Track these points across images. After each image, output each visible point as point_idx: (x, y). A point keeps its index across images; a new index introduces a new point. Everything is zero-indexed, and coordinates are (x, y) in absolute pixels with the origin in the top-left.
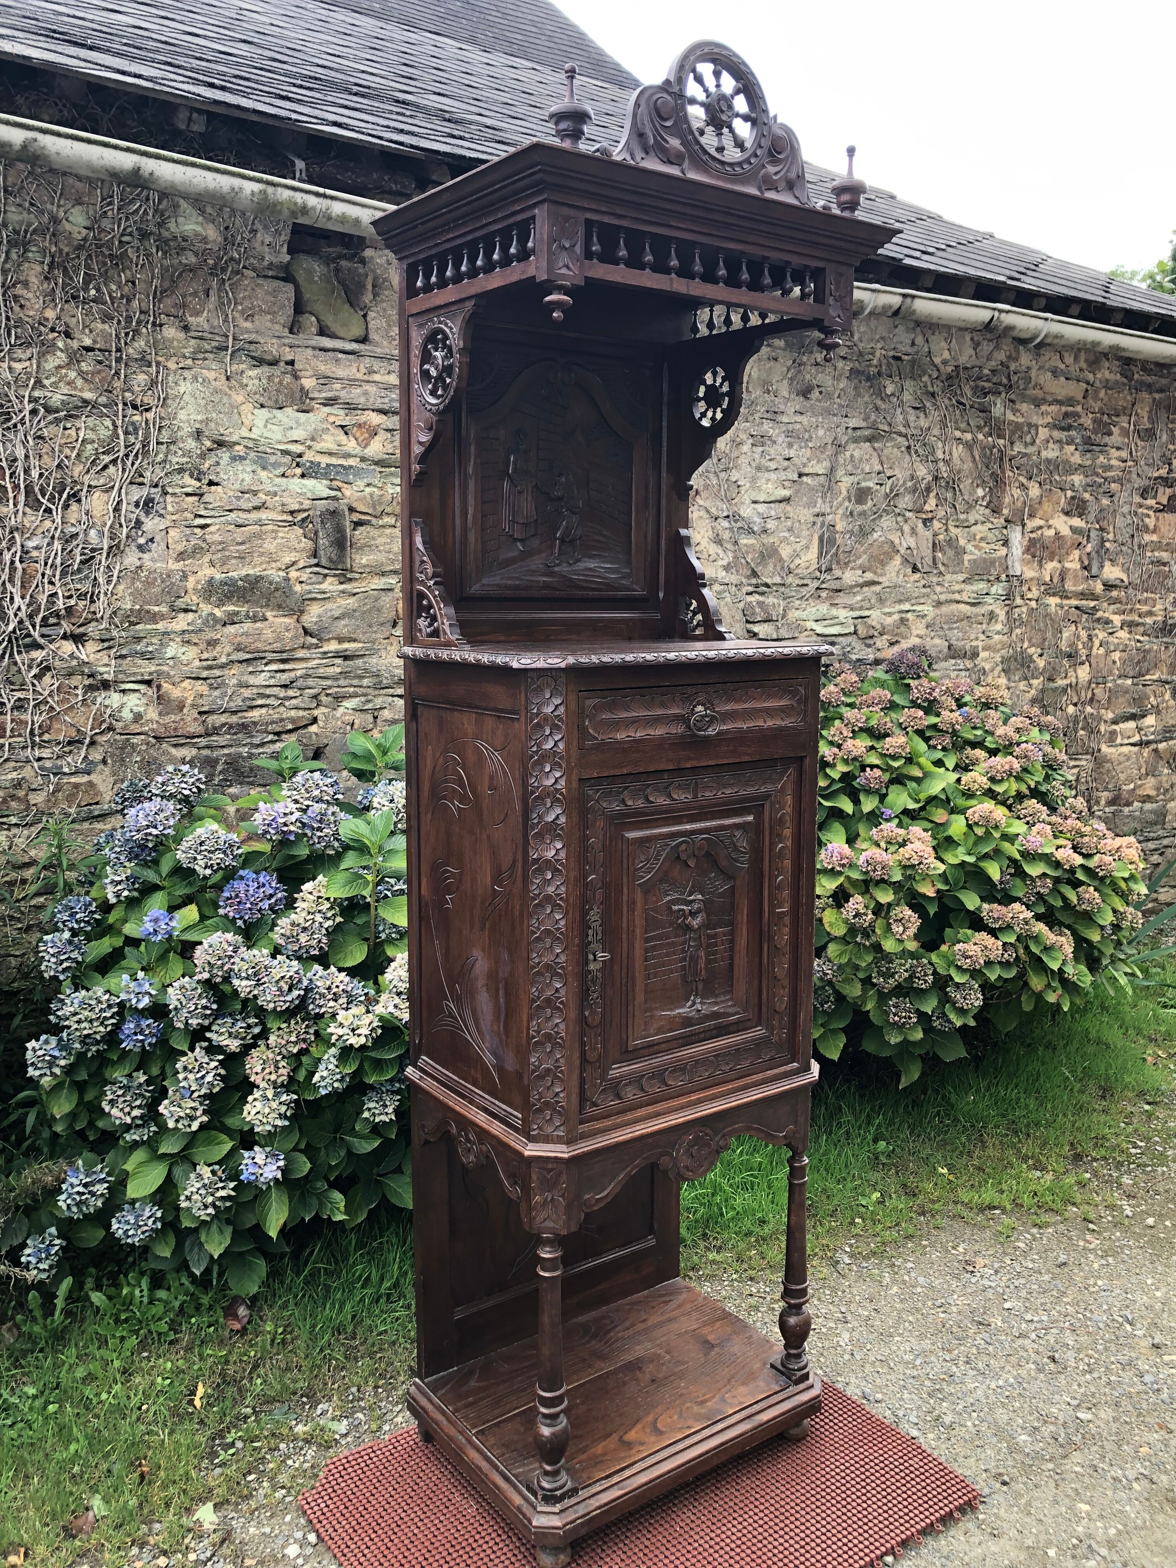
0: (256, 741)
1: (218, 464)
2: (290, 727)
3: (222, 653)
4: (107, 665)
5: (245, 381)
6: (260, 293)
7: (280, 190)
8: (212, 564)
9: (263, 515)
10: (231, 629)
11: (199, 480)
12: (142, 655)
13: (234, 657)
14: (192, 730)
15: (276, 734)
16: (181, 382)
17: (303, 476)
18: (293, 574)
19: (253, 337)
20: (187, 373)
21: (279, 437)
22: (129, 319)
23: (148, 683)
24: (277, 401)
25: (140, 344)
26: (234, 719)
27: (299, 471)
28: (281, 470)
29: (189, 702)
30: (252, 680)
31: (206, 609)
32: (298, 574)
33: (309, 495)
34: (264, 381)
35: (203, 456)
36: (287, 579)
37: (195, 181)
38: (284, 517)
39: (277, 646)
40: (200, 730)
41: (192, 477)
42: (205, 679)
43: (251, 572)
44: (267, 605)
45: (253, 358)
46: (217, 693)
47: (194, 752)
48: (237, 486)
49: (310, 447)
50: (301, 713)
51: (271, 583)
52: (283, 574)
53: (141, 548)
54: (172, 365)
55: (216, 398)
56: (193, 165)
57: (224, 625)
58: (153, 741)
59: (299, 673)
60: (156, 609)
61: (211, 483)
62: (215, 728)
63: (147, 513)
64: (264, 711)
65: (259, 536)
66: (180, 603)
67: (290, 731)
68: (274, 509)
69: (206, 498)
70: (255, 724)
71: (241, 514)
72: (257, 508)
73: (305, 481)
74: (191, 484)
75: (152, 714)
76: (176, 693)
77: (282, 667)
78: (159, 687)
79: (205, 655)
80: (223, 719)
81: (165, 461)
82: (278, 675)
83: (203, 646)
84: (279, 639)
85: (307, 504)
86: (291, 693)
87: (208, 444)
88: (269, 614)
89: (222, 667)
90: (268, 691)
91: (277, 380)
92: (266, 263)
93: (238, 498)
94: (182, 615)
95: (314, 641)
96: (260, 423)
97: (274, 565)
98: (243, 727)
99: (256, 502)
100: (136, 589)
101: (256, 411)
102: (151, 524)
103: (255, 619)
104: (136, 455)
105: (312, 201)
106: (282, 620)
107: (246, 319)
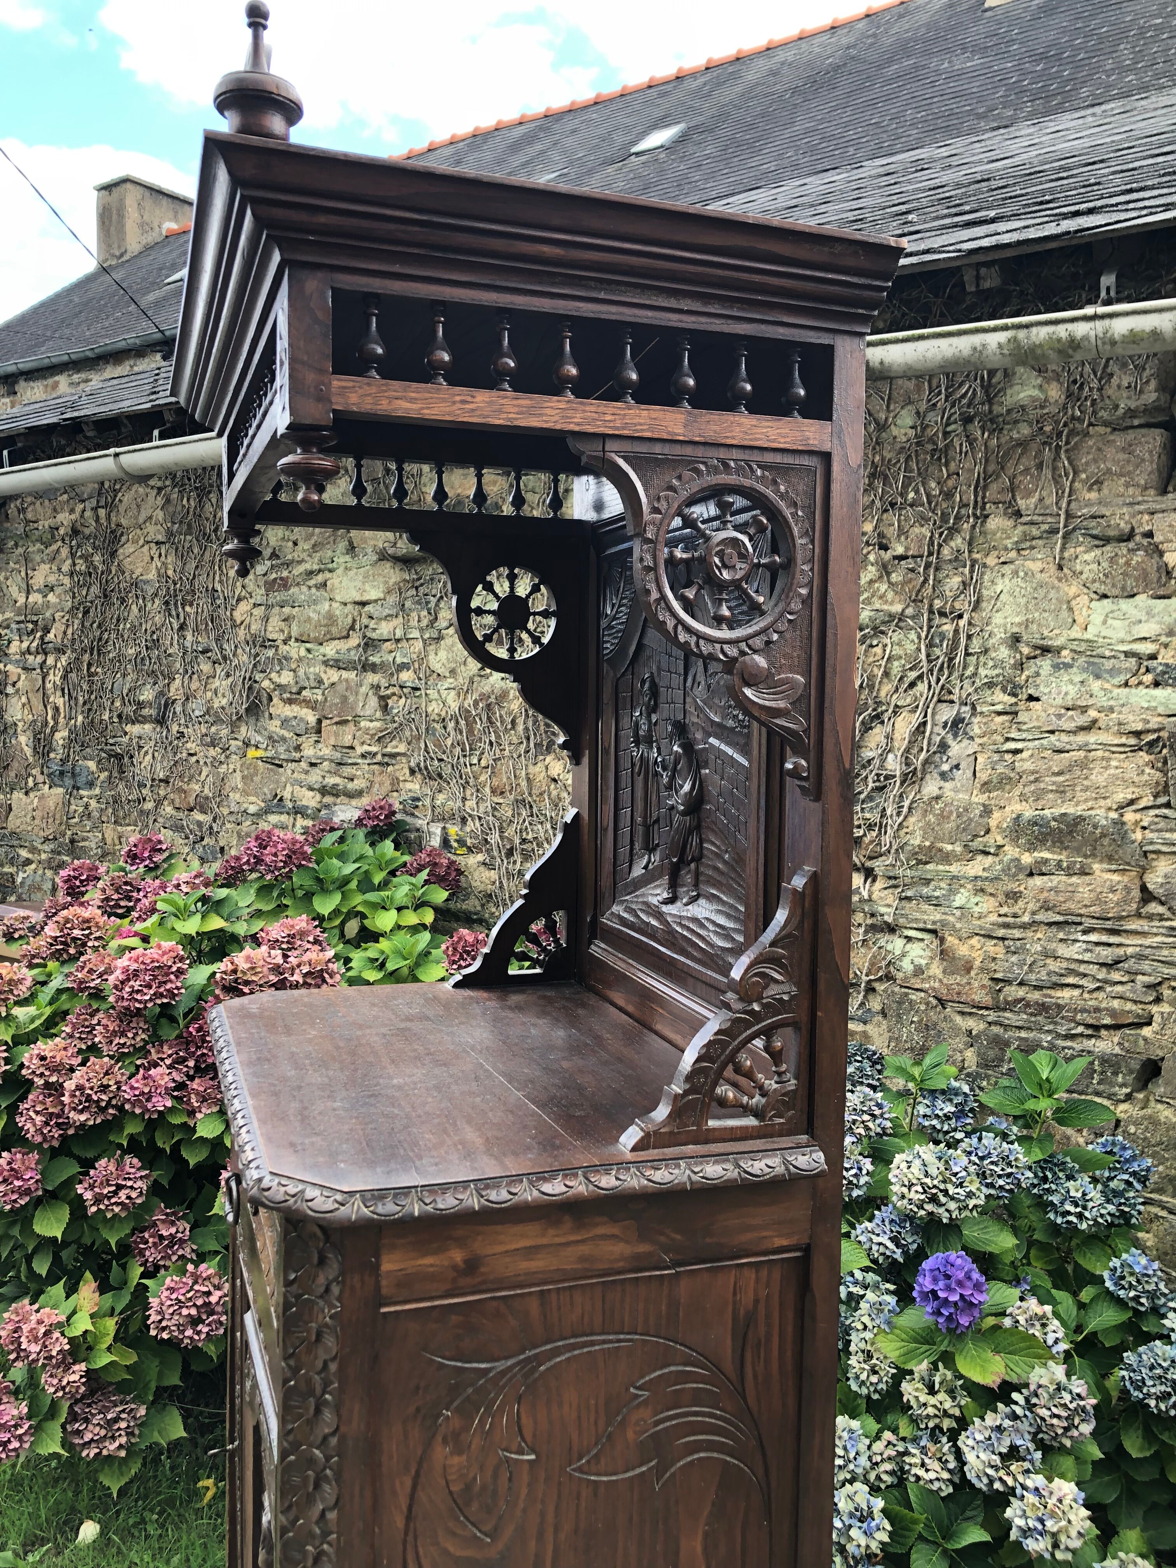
0: (1062, 1030)
1: (1038, 674)
2: (1107, 1021)
3: (1025, 910)
4: (889, 906)
5: (1078, 568)
6: (1110, 452)
7: (1034, 330)
8: (1023, 798)
9: (1092, 738)
10: (1038, 881)
11: (1015, 695)
12: (928, 899)
13: (1038, 918)
14: (977, 998)
15: (1088, 1026)
16: (999, 581)
17: (1157, 684)
18: (1130, 816)
19: (1094, 510)
20: (1007, 569)
21: (1122, 635)
22: (945, 517)
23: (934, 932)
24: (1123, 588)
25: (958, 542)
26: (1036, 996)
27: (1148, 678)
28: (1122, 678)
29: (977, 963)
30: (1063, 951)
31: (1011, 852)
32: (1138, 816)
33: (1161, 710)
34: (1105, 564)
35: (1020, 666)
36: (1120, 823)
37: (929, 355)
38: (1123, 740)
39: (1095, 910)
40: (987, 1000)
41: (1004, 689)
42: (1003, 939)
43: (1071, 810)
44: (1093, 855)
45: (1095, 537)
46: (1014, 959)
47: (982, 1026)
48: (1059, 701)
49: (1166, 646)
50: (1129, 1006)
51: (1095, 827)
52: (1114, 815)
53: (943, 776)
54: (991, 561)
55: (1042, 592)
56: (921, 338)
57: (1031, 874)
58: (934, 1002)
59: (1130, 951)
60: (949, 847)
61: (1031, 698)
62: (1007, 1002)
63: (955, 736)
64: (1076, 992)
65: (1083, 764)
66: (977, 844)
67: (1107, 1027)
68: (1108, 728)
69: (1022, 717)
70: (1060, 1007)
71: (1064, 737)
72: (1082, 729)
73: (1158, 692)
74: (1002, 699)
75: (936, 970)
76: (963, 950)
77: (1104, 938)
78: (942, 940)
79: (1004, 910)
80: (1021, 992)
81: (975, 674)
82: (1098, 949)
83: (1001, 898)
84: (1098, 900)
85: (1155, 722)
86: (1116, 976)
87: (1026, 650)
88: (1096, 866)
89: (1024, 927)
90: (1082, 968)
91: (1122, 561)
92: (1121, 411)
93: (1059, 716)
94: (979, 858)
95: (1161, 909)
96: (1097, 619)
97: (1102, 803)
98: (1043, 1008)
99: (1082, 720)
100: (928, 824)
101: (1094, 604)
102: (958, 749)
103: (1070, 872)
104: (941, 669)
105: (1081, 329)
106: (1109, 876)
107: (1090, 489)
